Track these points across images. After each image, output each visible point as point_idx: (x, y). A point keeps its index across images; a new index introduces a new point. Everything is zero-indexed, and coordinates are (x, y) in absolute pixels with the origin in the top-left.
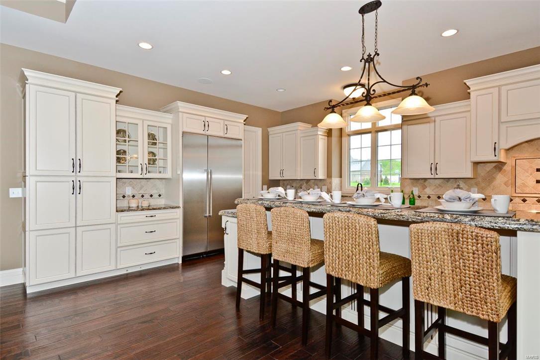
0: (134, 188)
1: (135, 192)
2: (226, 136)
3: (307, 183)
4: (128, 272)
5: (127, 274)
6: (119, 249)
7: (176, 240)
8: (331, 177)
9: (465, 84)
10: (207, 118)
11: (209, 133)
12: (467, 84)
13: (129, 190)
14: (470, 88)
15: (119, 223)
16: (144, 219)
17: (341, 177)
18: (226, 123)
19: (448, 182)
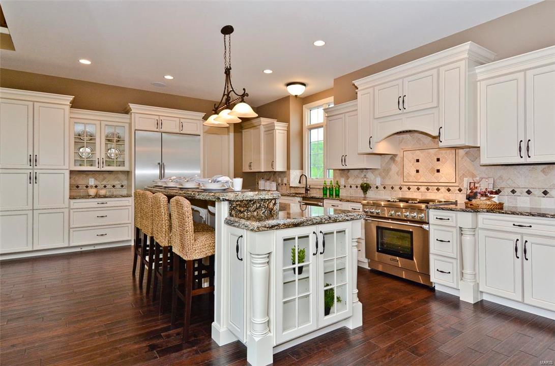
0: (96, 180)
1: (98, 183)
2: (182, 132)
3: (274, 175)
4: (82, 250)
5: (81, 251)
6: (71, 230)
7: (128, 225)
8: (290, 169)
9: (354, 85)
10: (161, 117)
11: (163, 130)
12: (356, 85)
13: (92, 181)
14: (357, 89)
15: (71, 208)
16: (95, 205)
17: (302, 169)
18: (182, 120)
19: (362, 172)
